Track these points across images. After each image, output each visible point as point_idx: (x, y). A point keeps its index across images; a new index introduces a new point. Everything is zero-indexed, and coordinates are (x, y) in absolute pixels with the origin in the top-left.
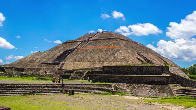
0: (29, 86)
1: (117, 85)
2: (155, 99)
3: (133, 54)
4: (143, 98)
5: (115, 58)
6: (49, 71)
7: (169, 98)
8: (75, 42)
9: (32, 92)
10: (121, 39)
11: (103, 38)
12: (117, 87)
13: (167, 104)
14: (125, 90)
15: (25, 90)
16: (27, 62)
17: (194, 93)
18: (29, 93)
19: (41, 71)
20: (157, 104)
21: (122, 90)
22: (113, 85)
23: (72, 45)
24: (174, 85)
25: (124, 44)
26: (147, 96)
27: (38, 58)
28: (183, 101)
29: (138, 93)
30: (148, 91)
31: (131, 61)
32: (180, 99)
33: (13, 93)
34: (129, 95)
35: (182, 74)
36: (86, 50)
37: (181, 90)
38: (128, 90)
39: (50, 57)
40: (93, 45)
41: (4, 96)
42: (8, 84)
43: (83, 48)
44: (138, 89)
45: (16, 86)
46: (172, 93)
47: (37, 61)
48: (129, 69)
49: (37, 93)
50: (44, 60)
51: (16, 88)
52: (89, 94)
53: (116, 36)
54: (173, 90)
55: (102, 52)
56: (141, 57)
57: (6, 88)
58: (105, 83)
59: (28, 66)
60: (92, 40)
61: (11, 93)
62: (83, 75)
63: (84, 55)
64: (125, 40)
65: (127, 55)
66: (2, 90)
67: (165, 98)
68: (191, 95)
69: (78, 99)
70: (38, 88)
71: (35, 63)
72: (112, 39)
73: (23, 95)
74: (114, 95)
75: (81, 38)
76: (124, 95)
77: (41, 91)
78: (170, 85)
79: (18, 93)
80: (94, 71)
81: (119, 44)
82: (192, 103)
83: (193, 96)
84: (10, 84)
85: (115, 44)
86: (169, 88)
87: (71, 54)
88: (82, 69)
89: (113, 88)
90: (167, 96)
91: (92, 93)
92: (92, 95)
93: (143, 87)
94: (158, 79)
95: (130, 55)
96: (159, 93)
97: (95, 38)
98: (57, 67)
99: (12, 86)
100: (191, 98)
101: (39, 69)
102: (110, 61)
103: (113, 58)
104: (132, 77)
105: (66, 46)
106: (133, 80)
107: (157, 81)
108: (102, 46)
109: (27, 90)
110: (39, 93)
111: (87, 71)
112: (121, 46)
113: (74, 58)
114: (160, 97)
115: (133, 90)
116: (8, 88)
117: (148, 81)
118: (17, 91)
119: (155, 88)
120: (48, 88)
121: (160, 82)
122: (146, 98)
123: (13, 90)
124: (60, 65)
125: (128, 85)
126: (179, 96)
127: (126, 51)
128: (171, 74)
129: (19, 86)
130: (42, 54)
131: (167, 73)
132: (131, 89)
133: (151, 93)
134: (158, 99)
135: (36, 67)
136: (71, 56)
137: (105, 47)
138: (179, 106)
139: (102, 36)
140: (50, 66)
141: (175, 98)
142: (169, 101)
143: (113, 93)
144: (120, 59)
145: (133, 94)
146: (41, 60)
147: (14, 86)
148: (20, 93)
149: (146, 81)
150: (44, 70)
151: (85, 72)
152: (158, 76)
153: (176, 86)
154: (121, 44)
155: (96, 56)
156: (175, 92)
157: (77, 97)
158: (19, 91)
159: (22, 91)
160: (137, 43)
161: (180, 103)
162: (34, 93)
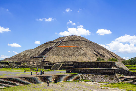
0: (29, 78)
1: (83, 75)
2: (107, 84)
3: (91, 50)
4: (100, 84)
5: (79, 53)
6: (36, 62)
7: (116, 84)
8: (53, 43)
9: (31, 82)
10: (83, 41)
11: (71, 40)
12: (82, 76)
13: (115, 88)
14: (88, 78)
15: (27, 81)
16: (22, 56)
17: (132, 80)
18: (29, 83)
19: (31, 63)
20: (109, 88)
21: (86, 78)
22: (80, 75)
23: (51, 45)
24: (119, 74)
25: (85, 44)
26: (102, 82)
27: (29, 54)
28: (125, 86)
29: (96, 80)
30: (102, 79)
31: (90, 55)
32: (123, 84)
33: (20, 84)
34: (91, 82)
35: (124, 67)
36: (60, 48)
37: (124, 78)
38: (90, 78)
39: (36, 53)
40: (65, 45)
41: (15, 86)
42: (16, 78)
43: (58, 47)
44: (96, 78)
45: (22, 79)
46: (118, 80)
47: (28, 56)
48: (90, 64)
49: (34, 83)
50: (32, 55)
51: (21, 80)
52: (66, 82)
53: (80, 39)
54: (119, 78)
55: (70, 49)
56: (96, 52)
57: (16, 80)
58: (75, 74)
59: (22, 59)
60: (64, 41)
61: (19, 84)
62: (60, 66)
63: (58, 52)
64: (85, 41)
65: (87, 51)
66: (14, 82)
67: (114, 84)
68: (130, 82)
69: (60, 86)
70: (34, 79)
71: (27, 57)
72: (77, 40)
73: (26, 85)
74: (81, 82)
75: (56, 40)
76: (88, 81)
77: (37, 81)
78: (116, 75)
79: (23, 84)
80: (67, 64)
81: (81, 44)
82: (131, 87)
83: (131, 82)
84: (18, 78)
85: (78, 44)
86: (116, 77)
87: (50, 51)
88: (59, 63)
89: (80, 77)
90: (115, 82)
91: (67, 81)
92: (68, 83)
93: (99, 76)
94: (109, 71)
95: (89, 51)
96: (109, 80)
97: (66, 40)
98: (41, 60)
99: (19, 79)
100: (130, 84)
101: (30, 61)
102: (76, 55)
103: (77, 53)
104: (92, 70)
105: (47, 45)
106: (93, 71)
107: (108, 73)
108: (71, 45)
109: (28, 81)
110: (35, 83)
111: (62, 64)
112: (83, 45)
113: (52, 54)
114: (110, 83)
115: (93, 78)
116: (17, 80)
117: (102, 72)
118: (22, 82)
119: (107, 77)
120: (41, 79)
121: (110, 73)
122: (101, 84)
123: (20, 81)
124: (43, 58)
125: (90, 75)
126: (123, 82)
127: (86, 48)
128: (117, 67)
129: (23, 79)
130: (31, 51)
131: (114, 67)
132: (92, 78)
133: (104, 80)
134: (109, 84)
135: (28, 60)
136: (50, 52)
137: (72, 46)
138: (123, 90)
139: (70, 38)
140: (37, 59)
141: (120, 84)
142: (116, 86)
143: (80, 80)
144: (83, 54)
145: (93, 81)
146: (30, 55)
147: (20, 79)
148: (24, 84)
149: (101, 72)
150: (32, 61)
151: (61, 64)
152: (108, 69)
153: (121, 75)
154: (83, 44)
155: (66, 52)
156: (120, 79)
157: (59, 84)
158: (24, 82)
159: (25, 82)
160: (93, 43)
161: (123, 87)
162: (32, 83)
